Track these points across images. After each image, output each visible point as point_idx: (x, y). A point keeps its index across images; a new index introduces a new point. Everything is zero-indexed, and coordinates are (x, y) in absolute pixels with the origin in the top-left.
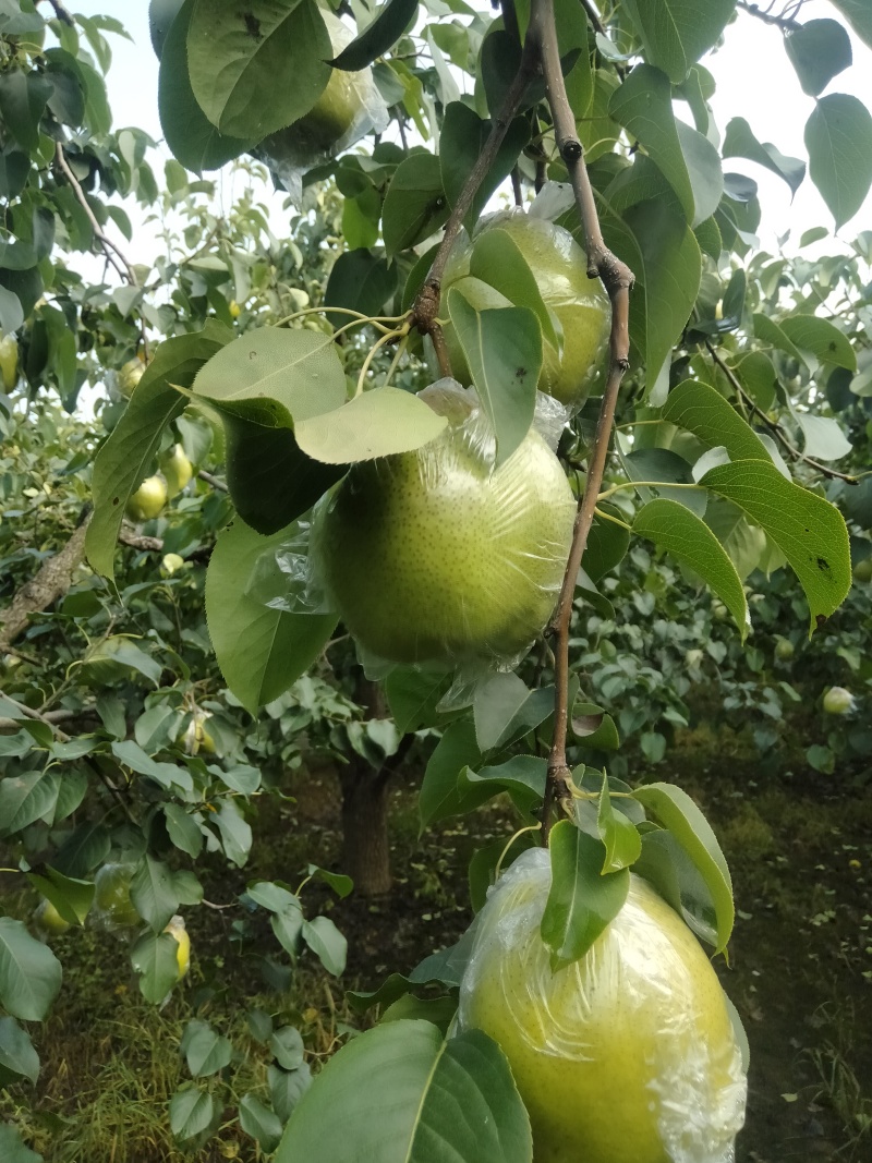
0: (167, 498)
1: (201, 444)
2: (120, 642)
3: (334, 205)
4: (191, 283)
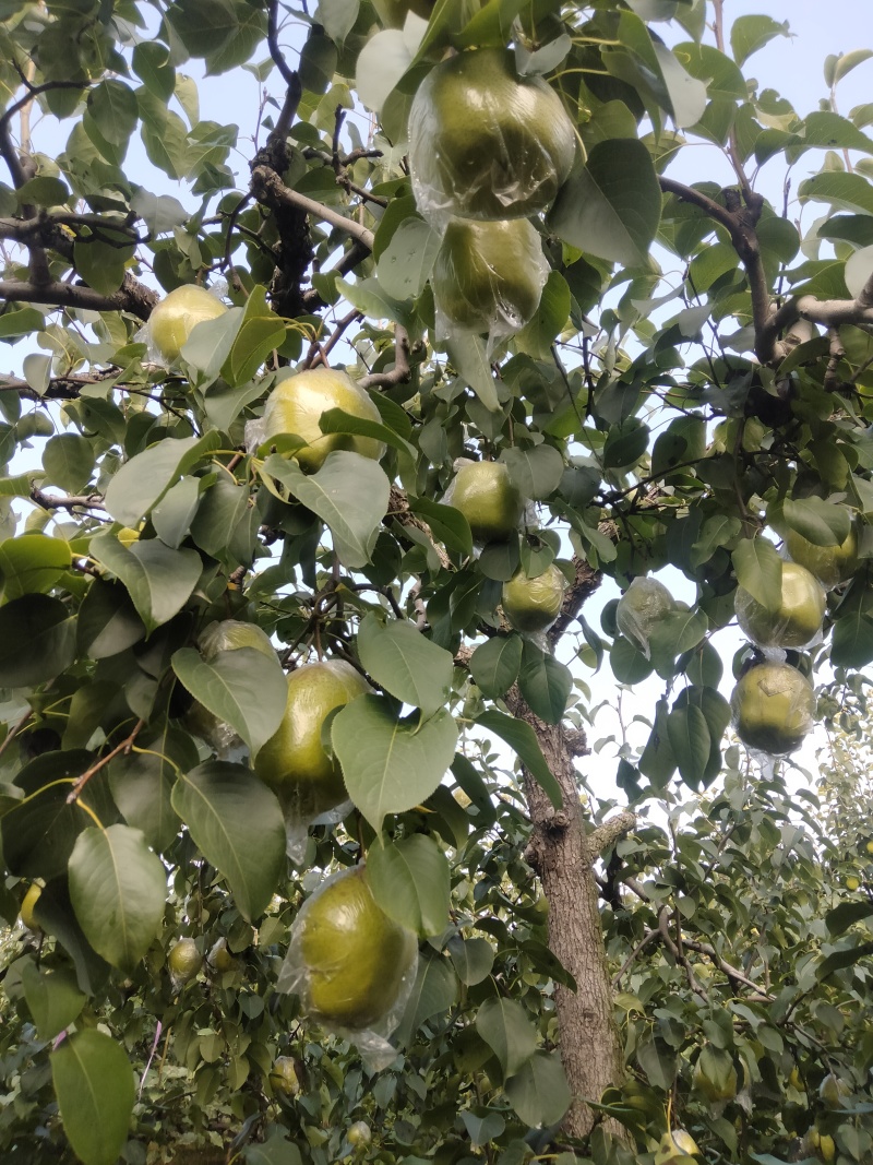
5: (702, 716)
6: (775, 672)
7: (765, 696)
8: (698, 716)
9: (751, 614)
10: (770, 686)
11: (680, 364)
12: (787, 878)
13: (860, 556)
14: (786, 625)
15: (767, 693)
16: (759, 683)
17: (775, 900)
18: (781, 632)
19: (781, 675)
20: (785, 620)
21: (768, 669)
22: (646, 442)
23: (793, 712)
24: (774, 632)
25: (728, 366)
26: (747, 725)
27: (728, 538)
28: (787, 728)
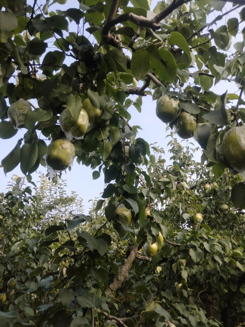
0: (158, 249)
1: (167, 231)
2: (155, 304)
3: (185, 158)
4: (161, 186)
5: (37, 148)
6: (67, 142)
7: (61, 148)
8: (36, 148)
9: (66, 120)
10: (64, 146)
11: (67, 30)
12: (20, 220)
13: (102, 118)
14: (76, 128)
15: (62, 148)
16: (61, 144)
17: (15, 226)
18: (74, 130)
19: (69, 144)
20: (77, 125)
21: (65, 140)
22: (44, 51)
23: (68, 157)
24: (72, 129)
25: (83, 40)
26: (52, 157)
27: (66, 92)
28: (65, 161)
